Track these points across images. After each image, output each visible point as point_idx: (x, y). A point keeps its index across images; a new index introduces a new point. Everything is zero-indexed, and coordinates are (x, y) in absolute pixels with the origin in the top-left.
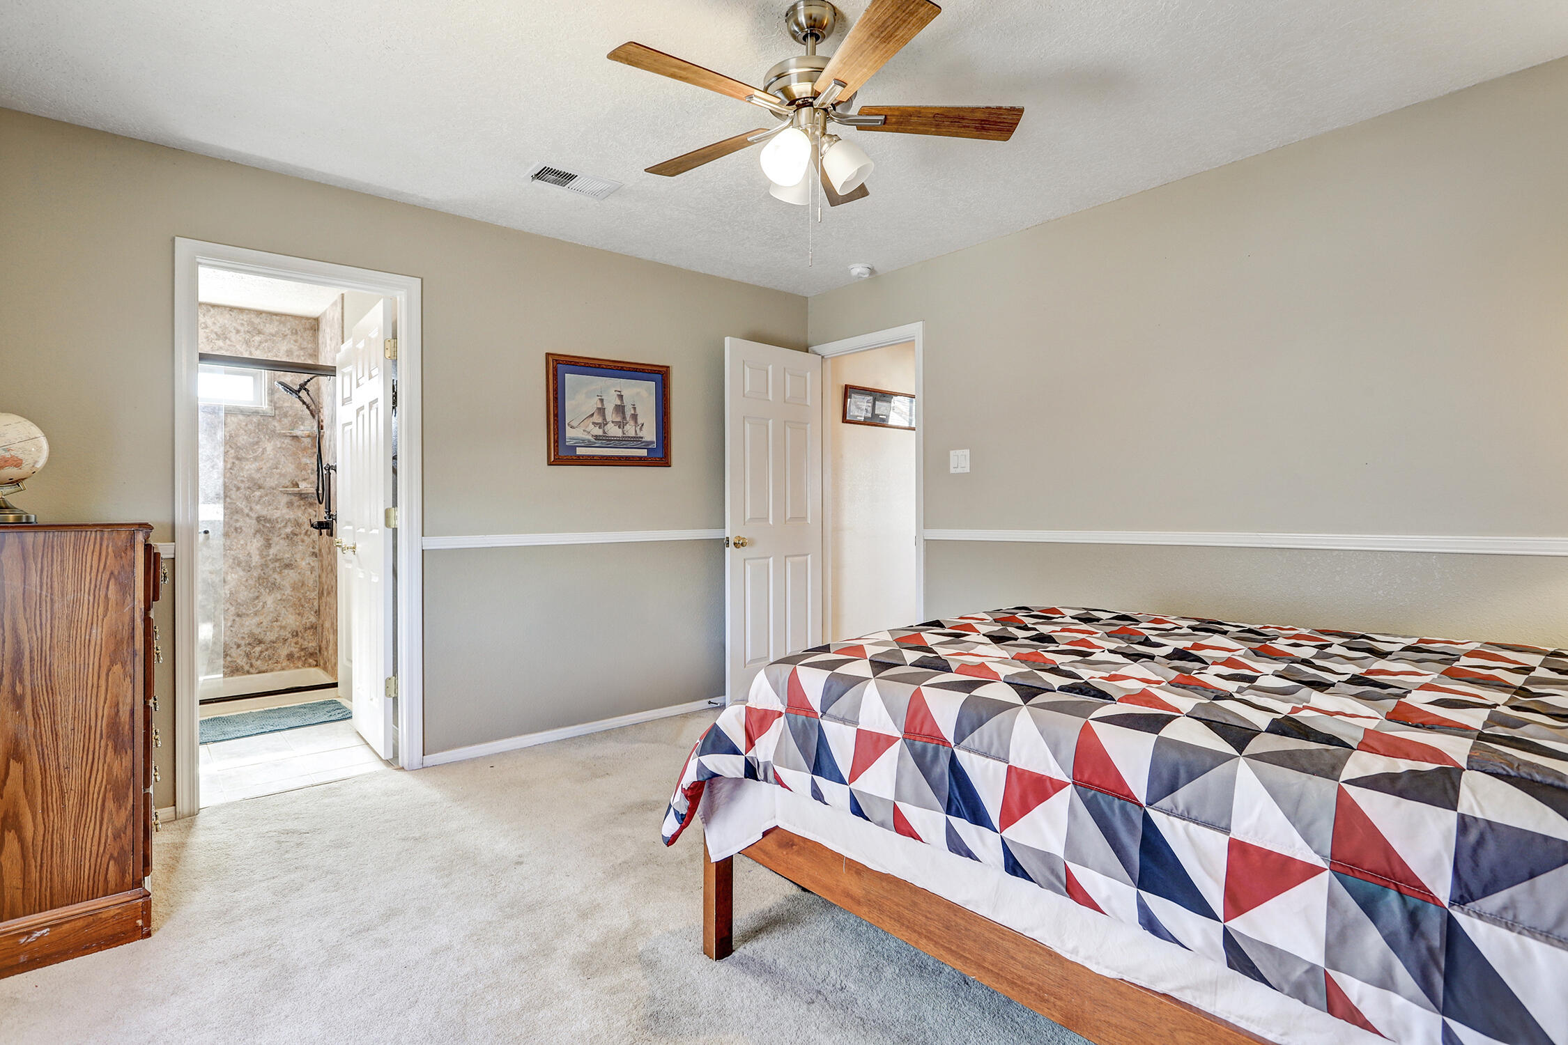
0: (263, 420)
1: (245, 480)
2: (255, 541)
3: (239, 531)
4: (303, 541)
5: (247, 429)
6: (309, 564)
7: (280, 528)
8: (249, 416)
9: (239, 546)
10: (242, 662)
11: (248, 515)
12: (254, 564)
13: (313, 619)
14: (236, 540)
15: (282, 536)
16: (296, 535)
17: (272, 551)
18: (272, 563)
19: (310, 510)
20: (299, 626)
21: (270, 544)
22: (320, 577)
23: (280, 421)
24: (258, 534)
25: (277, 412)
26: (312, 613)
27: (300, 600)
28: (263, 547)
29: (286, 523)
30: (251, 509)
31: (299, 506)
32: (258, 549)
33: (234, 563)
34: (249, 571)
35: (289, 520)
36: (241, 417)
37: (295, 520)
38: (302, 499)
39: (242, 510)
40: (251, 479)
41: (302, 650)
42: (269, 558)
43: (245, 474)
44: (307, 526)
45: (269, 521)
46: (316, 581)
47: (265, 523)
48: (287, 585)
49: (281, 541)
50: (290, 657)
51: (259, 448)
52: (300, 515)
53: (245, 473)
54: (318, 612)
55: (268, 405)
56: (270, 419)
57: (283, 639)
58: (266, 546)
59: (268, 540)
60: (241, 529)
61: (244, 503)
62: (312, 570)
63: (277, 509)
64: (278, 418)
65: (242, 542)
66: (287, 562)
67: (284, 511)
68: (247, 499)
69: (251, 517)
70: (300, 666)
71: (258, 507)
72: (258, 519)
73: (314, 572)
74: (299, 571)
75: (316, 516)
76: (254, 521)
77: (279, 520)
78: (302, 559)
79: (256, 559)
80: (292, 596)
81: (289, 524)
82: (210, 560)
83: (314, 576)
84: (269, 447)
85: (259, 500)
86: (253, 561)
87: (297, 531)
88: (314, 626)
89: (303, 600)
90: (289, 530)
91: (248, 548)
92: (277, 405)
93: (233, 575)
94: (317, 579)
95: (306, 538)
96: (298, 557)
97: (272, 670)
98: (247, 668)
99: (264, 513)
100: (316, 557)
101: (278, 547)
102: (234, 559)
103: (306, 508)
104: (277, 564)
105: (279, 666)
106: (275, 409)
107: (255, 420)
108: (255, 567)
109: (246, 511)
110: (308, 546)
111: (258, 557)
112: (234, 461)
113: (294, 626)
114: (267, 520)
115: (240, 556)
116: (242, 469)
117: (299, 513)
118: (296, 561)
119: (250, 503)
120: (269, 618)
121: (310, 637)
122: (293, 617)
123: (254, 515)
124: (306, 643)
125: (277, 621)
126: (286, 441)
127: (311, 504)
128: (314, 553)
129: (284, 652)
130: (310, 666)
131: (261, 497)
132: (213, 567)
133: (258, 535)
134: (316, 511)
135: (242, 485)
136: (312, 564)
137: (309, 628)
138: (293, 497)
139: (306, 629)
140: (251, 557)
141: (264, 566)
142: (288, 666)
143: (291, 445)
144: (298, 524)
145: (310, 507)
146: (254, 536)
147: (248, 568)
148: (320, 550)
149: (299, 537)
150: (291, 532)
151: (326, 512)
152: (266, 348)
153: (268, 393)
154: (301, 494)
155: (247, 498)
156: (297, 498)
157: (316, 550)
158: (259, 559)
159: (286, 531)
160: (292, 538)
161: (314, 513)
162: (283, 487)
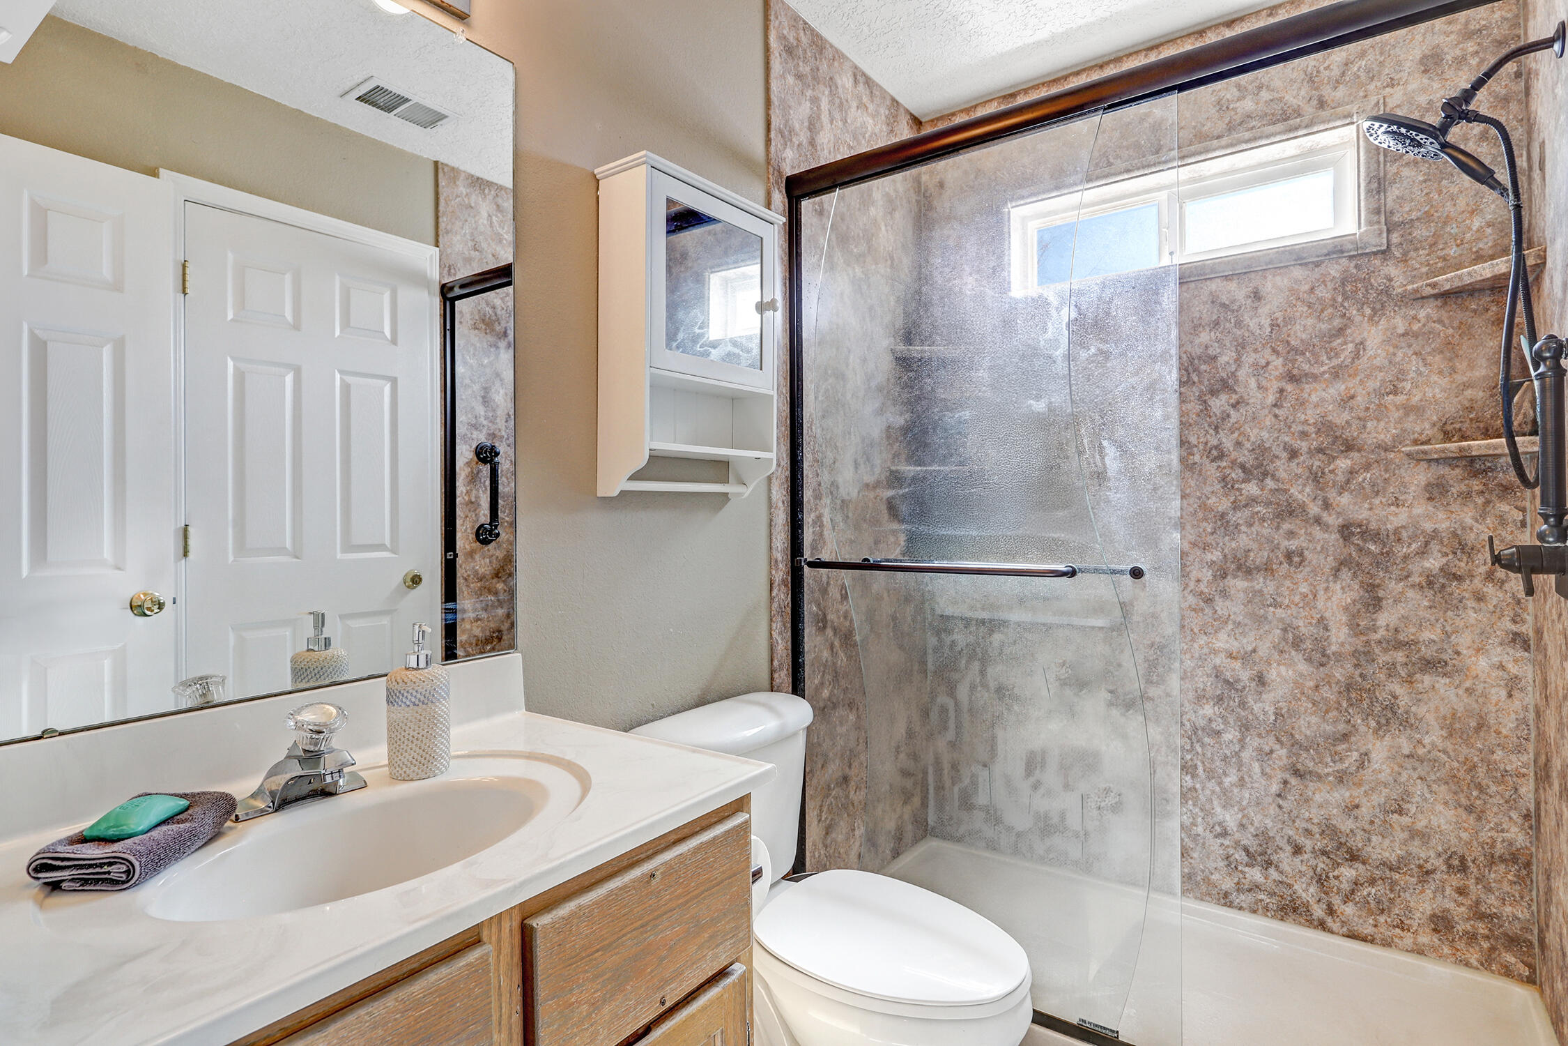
0: (1356, 266)
1: (1312, 430)
2: (1338, 586)
3: (1297, 559)
4: (1480, 598)
5: (1313, 299)
6: (1501, 667)
7: (1406, 558)
8: (1317, 264)
9: (1297, 599)
10: (1306, 892)
11: (1318, 520)
12: (1334, 648)
13: (1517, 835)
14: (1288, 583)
15: (1416, 579)
16: (1458, 578)
17: (1386, 618)
18: (1386, 651)
19: (1504, 507)
20: (1469, 843)
21: (1380, 600)
22: (1538, 714)
23: (1404, 260)
24: (1344, 570)
25: (1395, 238)
26: (1514, 815)
27: (1474, 767)
28: (1359, 606)
29: (1427, 544)
30: (1327, 505)
31: (1467, 496)
32: (1346, 609)
33: (1285, 640)
34: (1322, 665)
35: (1435, 534)
36: (1298, 273)
37: (1454, 534)
38: (1475, 474)
39: (1303, 507)
40: (1325, 427)
41: (1482, 916)
42: (1378, 636)
43: (1311, 415)
44: (1483, 559)
45: (1376, 536)
46: (1525, 721)
47: (1365, 541)
48: (1431, 718)
49: (1411, 594)
50: (1441, 923)
51: (1345, 343)
52: (1469, 521)
53: (1309, 412)
54: (1533, 819)
55: (1370, 223)
56: (1377, 262)
57: (1420, 867)
58: (1367, 605)
59: (1371, 588)
60: (1301, 554)
61: (1308, 490)
62: (1513, 686)
63: (1397, 503)
64: (1397, 253)
65: (1304, 588)
66: (1429, 653)
67: (1418, 510)
68: (1316, 480)
69: (1328, 527)
70: (1474, 962)
71: (1345, 499)
72: (1346, 531)
73: (1516, 693)
74: (1468, 684)
75: (1523, 524)
76: (1334, 537)
77: (1404, 535)
78: (1478, 650)
79: (1340, 636)
80: (1445, 752)
81: (1434, 546)
82: (1230, 626)
83: (1517, 704)
84: (1373, 336)
85: (1348, 482)
86: (1334, 639)
87: (1462, 566)
88: (1522, 859)
89: (1481, 771)
90: (1433, 563)
91: (1320, 604)
92: (1396, 218)
93: (1283, 669)
94: (1531, 716)
95: (1489, 589)
96: (1464, 641)
97: (1387, 944)
98: (1318, 911)
99: (1362, 514)
100: (1527, 649)
101: (1401, 610)
102: (1285, 630)
103: (1488, 502)
104: (1400, 656)
105: (1408, 940)
106: (1389, 231)
107: (1333, 272)
108: (1339, 656)
109: (1314, 509)
110: (1498, 612)
111: (1345, 630)
112: (1283, 384)
113: (1454, 841)
114: (1367, 533)
115: (1301, 624)
116: (1303, 403)
117: (1467, 516)
118: (1458, 653)
119: (1322, 489)
120: (1377, 799)
121: (1506, 887)
122: (1450, 814)
123: (1332, 520)
124: (1492, 900)
125: (1401, 814)
126: (1422, 314)
127: (1506, 489)
128: (1516, 635)
129: (1424, 904)
130: (1507, 972)
131: (1352, 472)
132: (1236, 644)
133: (1346, 574)
134: (1523, 510)
135: (1304, 446)
136: (1513, 669)
137: (1502, 859)
138: (1444, 470)
139: (1492, 860)
140: (1326, 629)
141: (1363, 656)
142: (1435, 949)
143: (1440, 321)
144: (1461, 547)
145: (1501, 498)
146: (1336, 576)
147: (1321, 657)
148: (1539, 632)
149: (1465, 585)
150: (1442, 569)
151: (1546, 518)
152: (1362, 75)
153: (1369, 191)
154: (1472, 460)
155: (1317, 478)
156: (1458, 471)
157: (1527, 629)
158: (1349, 635)
159: (1427, 564)
160: (1443, 586)
161: (1518, 516)
162: (1415, 442)
